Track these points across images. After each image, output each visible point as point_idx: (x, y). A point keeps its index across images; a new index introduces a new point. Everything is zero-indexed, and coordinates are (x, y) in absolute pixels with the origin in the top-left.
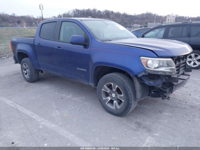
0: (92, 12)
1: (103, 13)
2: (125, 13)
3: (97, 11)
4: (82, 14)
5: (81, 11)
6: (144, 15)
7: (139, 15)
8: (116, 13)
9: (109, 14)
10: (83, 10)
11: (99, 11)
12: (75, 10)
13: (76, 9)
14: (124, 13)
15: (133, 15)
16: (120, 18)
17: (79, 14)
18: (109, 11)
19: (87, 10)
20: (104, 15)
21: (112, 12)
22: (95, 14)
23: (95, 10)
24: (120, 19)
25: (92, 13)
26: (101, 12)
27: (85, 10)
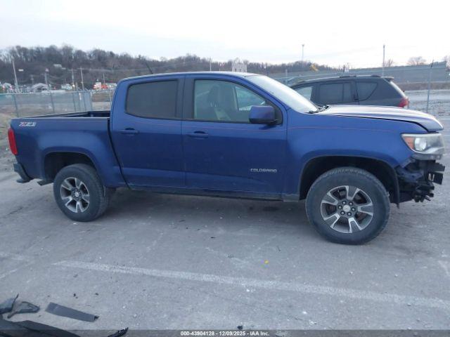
0: (62, 53)
1: (90, 56)
2: (142, 55)
3: (74, 51)
4: (35, 58)
5: (32, 51)
6: (183, 60)
7: (172, 60)
8: (121, 56)
9: (105, 59)
10: (38, 48)
11: (79, 53)
12: (16, 49)
13: (18, 47)
14: (140, 56)
15: (160, 60)
16: (132, 68)
17: (29, 60)
18: (104, 52)
19: (47, 49)
20: (94, 62)
21: (112, 54)
22: (71, 58)
23: (67, 50)
24: (133, 70)
25: (61, 55)
26: (84, 54)
27: (42, 48)
